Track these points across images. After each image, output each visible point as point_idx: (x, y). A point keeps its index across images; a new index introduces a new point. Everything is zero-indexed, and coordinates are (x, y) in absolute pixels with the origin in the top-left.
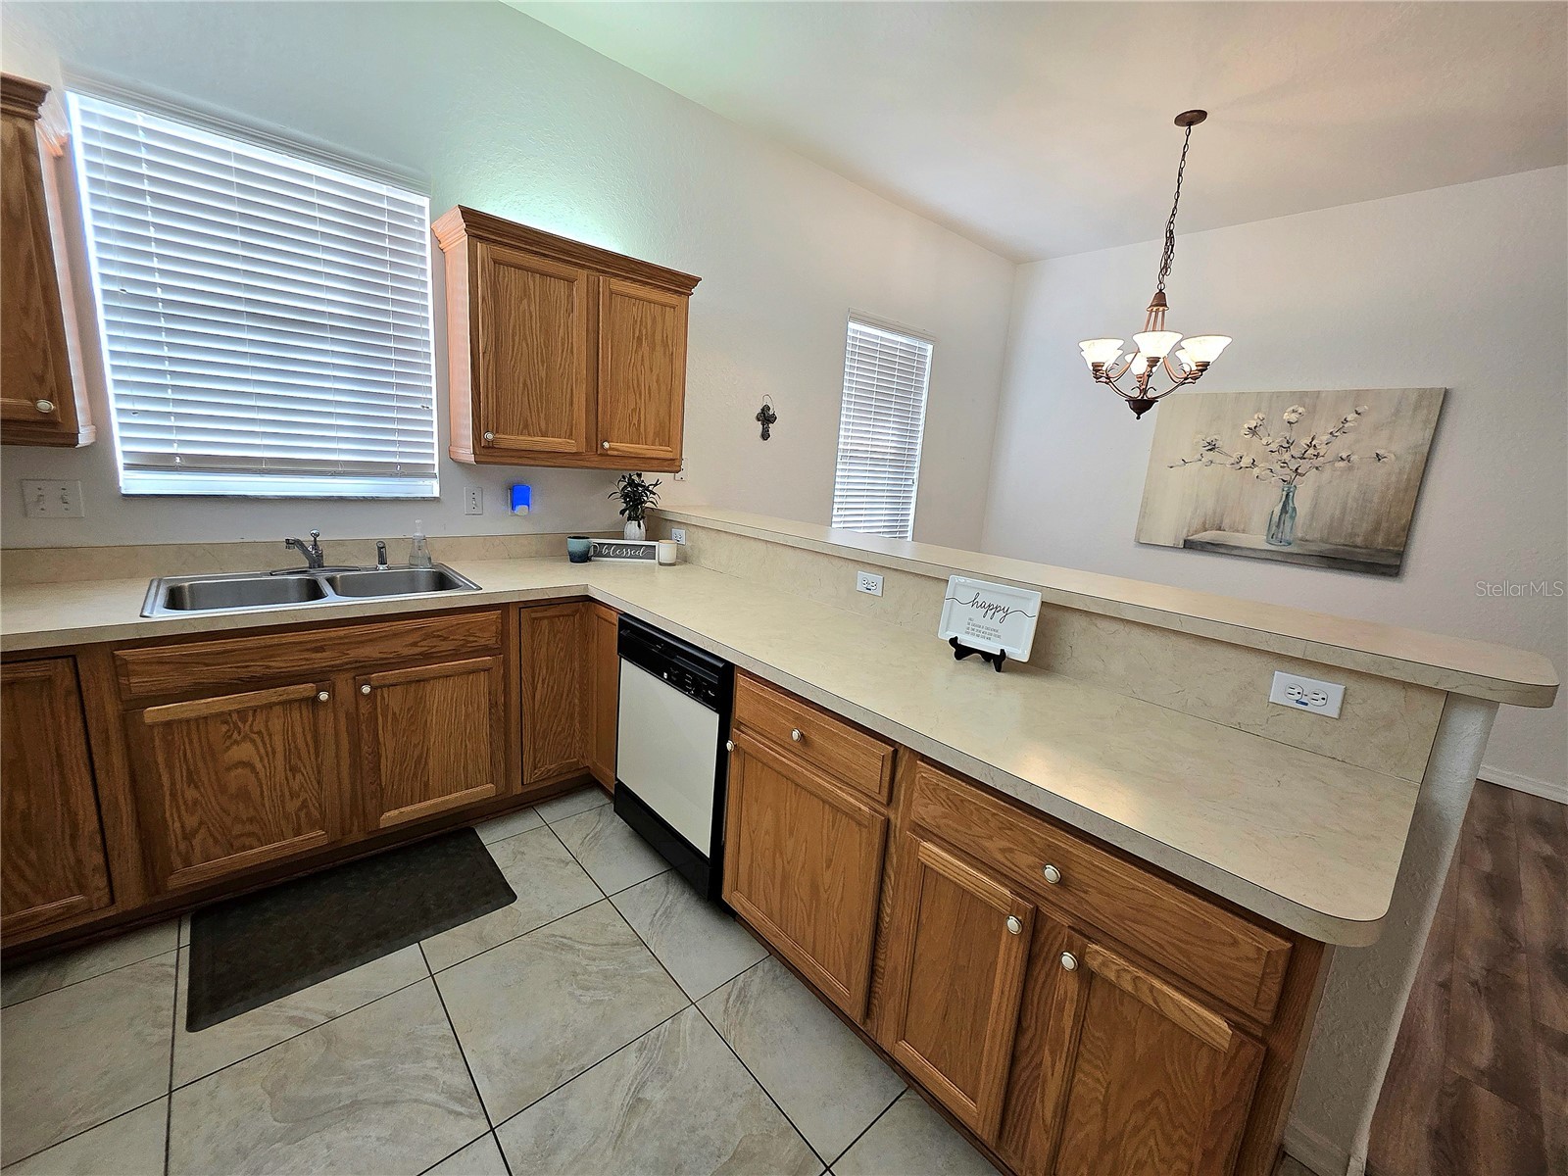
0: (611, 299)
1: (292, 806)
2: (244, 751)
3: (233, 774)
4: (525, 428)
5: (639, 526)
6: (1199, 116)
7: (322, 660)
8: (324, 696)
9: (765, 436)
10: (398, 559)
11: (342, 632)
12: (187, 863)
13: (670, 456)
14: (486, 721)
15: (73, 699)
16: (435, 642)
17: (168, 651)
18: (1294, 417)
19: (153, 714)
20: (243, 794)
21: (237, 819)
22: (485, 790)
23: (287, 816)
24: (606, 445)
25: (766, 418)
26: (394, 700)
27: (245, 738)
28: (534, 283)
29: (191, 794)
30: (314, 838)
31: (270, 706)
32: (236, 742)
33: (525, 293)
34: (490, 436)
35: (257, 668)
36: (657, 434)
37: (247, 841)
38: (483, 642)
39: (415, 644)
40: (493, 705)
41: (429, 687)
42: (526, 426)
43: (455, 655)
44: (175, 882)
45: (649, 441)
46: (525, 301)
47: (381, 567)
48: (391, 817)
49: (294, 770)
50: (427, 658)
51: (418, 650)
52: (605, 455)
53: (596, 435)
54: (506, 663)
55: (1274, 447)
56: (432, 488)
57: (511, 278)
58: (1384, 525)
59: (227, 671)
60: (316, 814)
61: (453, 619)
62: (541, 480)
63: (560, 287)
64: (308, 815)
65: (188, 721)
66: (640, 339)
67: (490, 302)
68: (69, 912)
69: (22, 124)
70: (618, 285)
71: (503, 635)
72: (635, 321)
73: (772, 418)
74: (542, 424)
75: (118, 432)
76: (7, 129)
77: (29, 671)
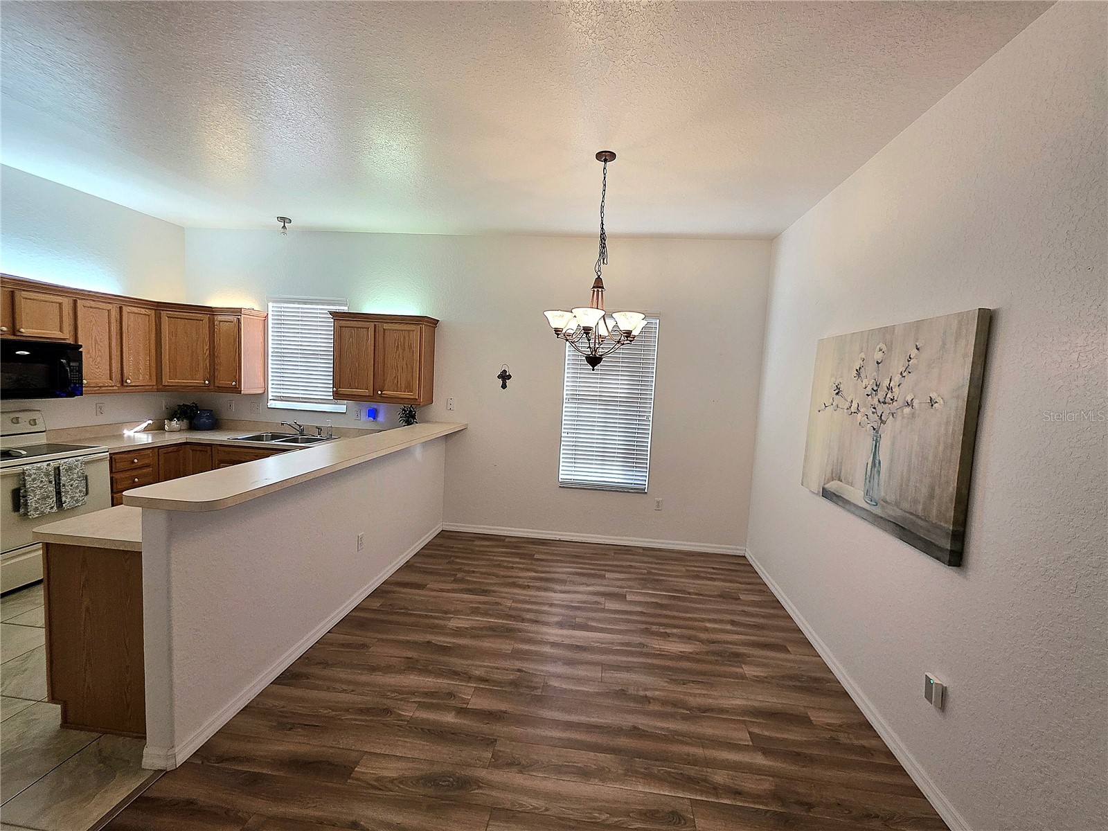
0: (384, 332)
6: (612, 156)
9: (504, 386)
13: (412, 397)
15: (211, 458)
18: (878, 356)
24: (381, 392)
25: (504, 377)
28: (355, 332)
33: (351, 336)
34: (335, 389)
36: (406, 388)
42: (350, 385)
45: (403, 390)
46: (351, 340)
53: (377, 388)
55: (869, 390)
56: (343, 409)
57: (346, 332)
58: (937, 491)
63: (362, 332)
66: (398, 346)
67: (338, 341)
69: (239, 317)
70: (386, 326)
72: (396, 339)
73: (509, 377)
74: (357, 385)
75: (270, 390)
76: (235, 319)
77: (204, 448)
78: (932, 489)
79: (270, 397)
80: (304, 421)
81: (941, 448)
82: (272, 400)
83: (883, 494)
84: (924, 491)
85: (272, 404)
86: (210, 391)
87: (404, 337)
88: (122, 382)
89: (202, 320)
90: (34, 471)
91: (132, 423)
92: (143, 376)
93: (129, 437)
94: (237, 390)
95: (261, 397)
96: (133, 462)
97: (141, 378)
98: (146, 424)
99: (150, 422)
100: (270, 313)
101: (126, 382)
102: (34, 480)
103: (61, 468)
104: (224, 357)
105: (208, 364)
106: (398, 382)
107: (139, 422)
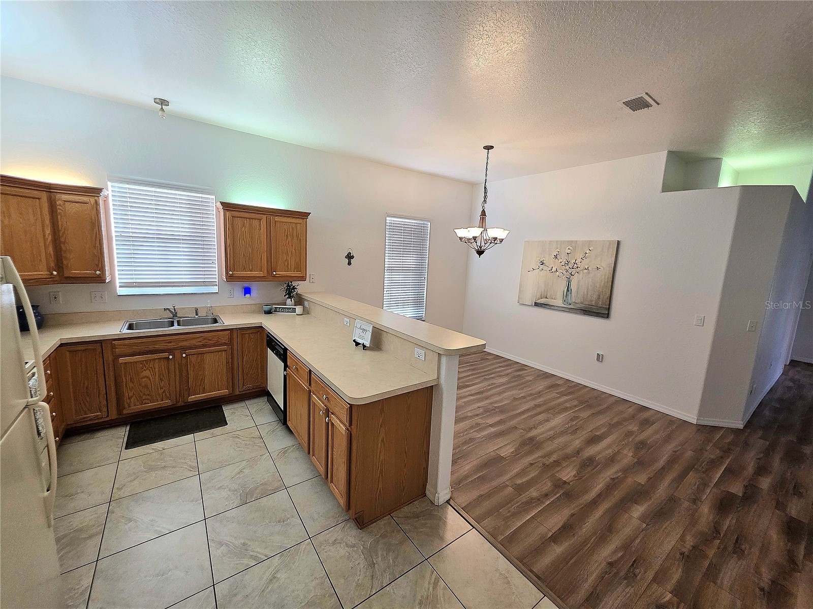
0: (275, 224)
1: (161, 391)
2: (147, 373)
3: (143, 380)
4: (244, 269)
5: (291, 301)
6: (492, 147)
7: (171, 346)
8: (171, 357)
9: (349, 264)
10: (202, 313)
11: (177, 337)
12: (129, 407)
13: (301, 275)
14: (225, 369)
15: (101, 355)
16: (207, 341)
17: (127, 342)
18: (569, 251)
19: (121, 360)
20: (146, 387)
21: (144, 394)
22: (225, 392)
23: (159, 395)
24: (274, 273)
25: (350, 257)
26: (193, 359)
27: (147, 369)
28: (247, 222)
29: (131, 385)
30: (167, 402)
31: (155, 359)
32: (145, 370)
33: (244, 225)
34: (231, 273)
35: (151, 348)
36: (295, 268)
37: (147, 401)
38: (224, 341)
39: (200, 342)
40: (228, 362)
41: (205, 355)
42: (245, 269)
43: (214, 345)
44: (125, 412)
45: (293, 270)
46: (244, 228)
47: (196, 316)
48: (192, 398)
49: (162, 380)
50: (204, 346)
51: (202, 343)
52: (274, 276)
53: (271, 269)
54: (232, 349)
55: (563, 263)
56: (215, 289)
57: (238, 222)
58: (601, 296)
59: (143, 348)
60: (168, 395)
61: (213, 334)
62: (254, 286)
63: (256, 223)
64: (165, 395)
65: (131, 363)
66: (287, 236)
67: (231, 229)
68: (97, 417)
69: (96, 198)
70: (277, 219)
71: (231, 339)
72: (285, 230)
73: (353, 257)
74: (251, 268)
75: (117, 276)
76: (92, 200)
77: (90, 347)
78: (599, 296)
79: (118, 285)
80: (179, 305)
81: (603, 283)
82: (120, 287)
83: (574, 301)
84: (595, 297)
85: (121, 291)
87: (293, 229)
89: (39, 198)
94: (101, 279)
104: (74, 243)
105: (52, 252)
106: (288, 264)
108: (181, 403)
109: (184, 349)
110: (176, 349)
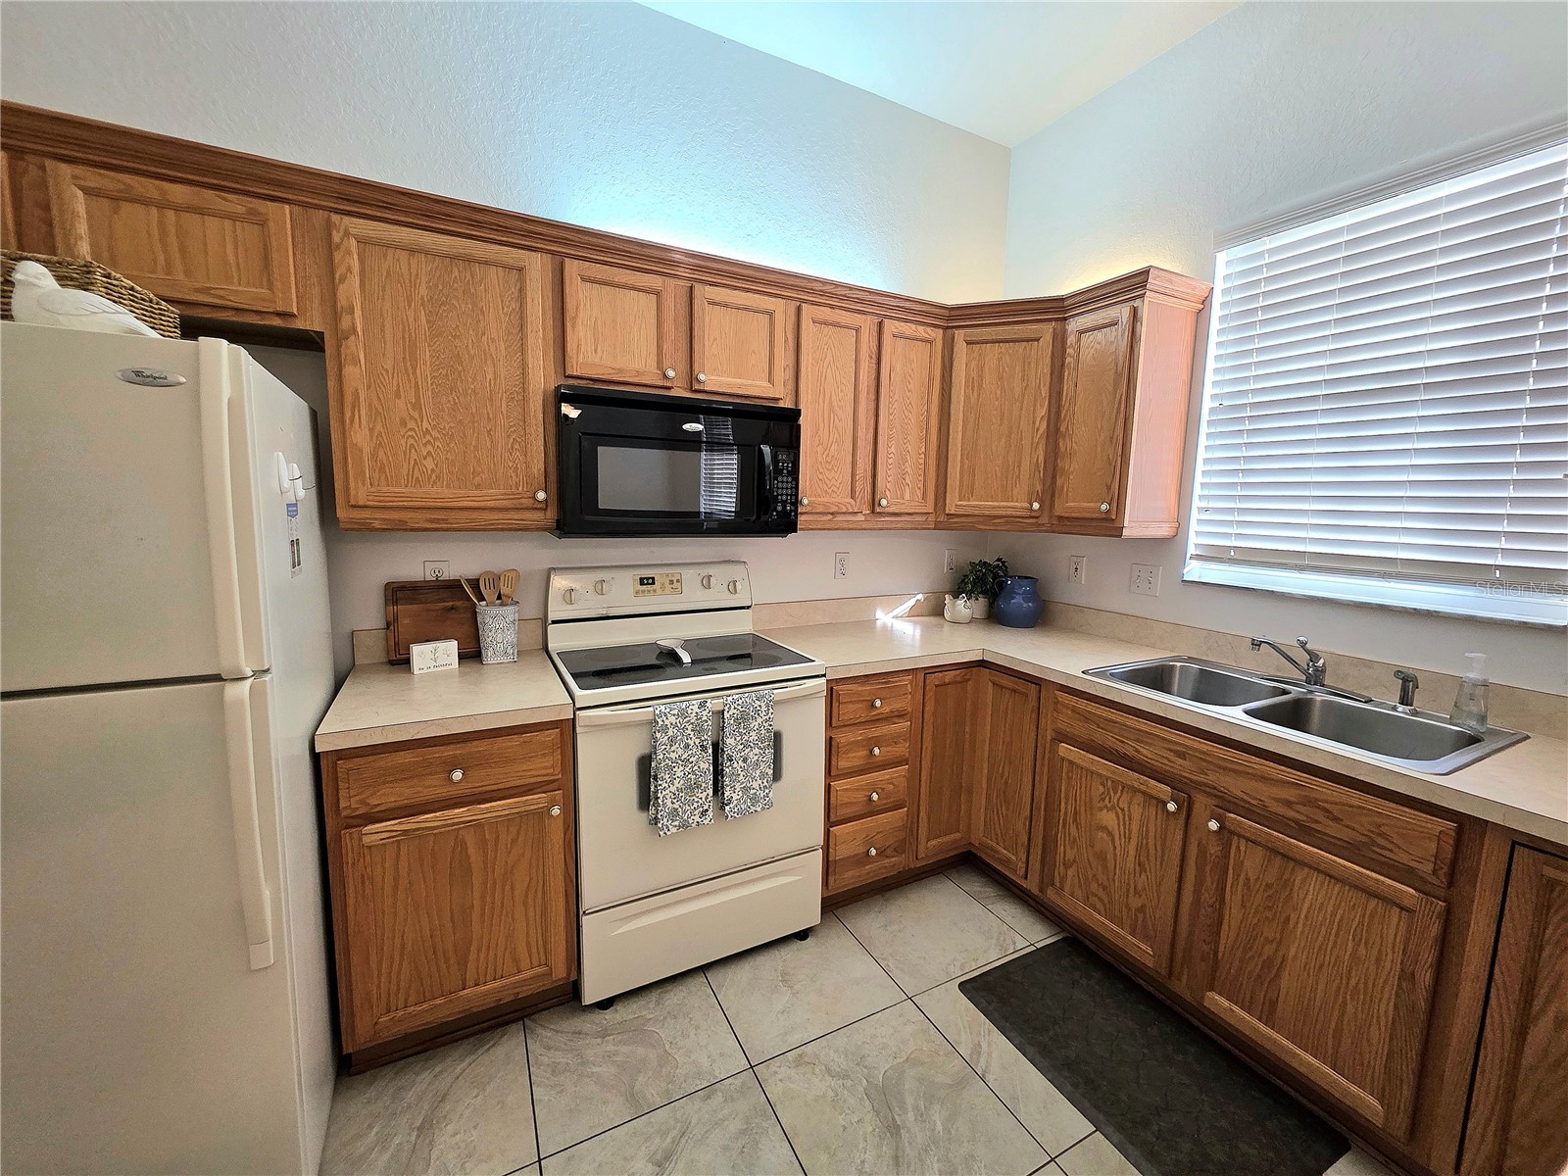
1: (1135, 902)
2: (1109, 819)
3: (1100, 834)
7: (1181, 767)
8: (1171, 807)
10: (1432, 703)
11: (1206, 745)
15: (1034, 716)
16: (1320, 816)
17: (1082, 704)
19: (1065, 749)
20: (1102, 857)
21: (1096, 878)
23: (1128, 908)
27: (1113, 808)
29: (1074, 832)
30: (1145, 952)
31: (1135, 790)
32: (1108, 809)
37: (1099, 905)
39: (1288, 804)
41: (1301, 874)
44: (1053, 895)
47: (1401, 708)
48: (1218, 1002)
49: (1141, 866)
50: (1304, 832)
51: (1291, 814)
54: (1453, 922)
59: (1108, 738)
60: (1149, 928)
61: (1350, 794)
64: (1143, 923)
65: (1082, 768)
68: (1007, 862)
75: (1194, 526)
76: (1125, 311)
77: (1021, 686)
79: (1192, 550)
80: (1331, 641)
82: (1198, 557)
85: (1195, 571)
86: (1038, 527)
88: (874, 503)
89: (1038, 340)
90: (673, 719)
91: (891, 597)
92: (912, 493)
93: (884, 626)
94: (1109, 525)
95: (1167, 547)
96: (873, 706)
97: (907, 496)
98: (912, 602)
99: (920, 597)
100: (1219, 285)
101: (880, 505)
102: (672, 741)
103: (726, 715)
104: (1083, 434)
105: (1041, 459)
107: (902, 596)
108: (1181, 987)
109: (1225, 803)
110: (1200, 787)
